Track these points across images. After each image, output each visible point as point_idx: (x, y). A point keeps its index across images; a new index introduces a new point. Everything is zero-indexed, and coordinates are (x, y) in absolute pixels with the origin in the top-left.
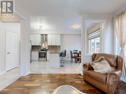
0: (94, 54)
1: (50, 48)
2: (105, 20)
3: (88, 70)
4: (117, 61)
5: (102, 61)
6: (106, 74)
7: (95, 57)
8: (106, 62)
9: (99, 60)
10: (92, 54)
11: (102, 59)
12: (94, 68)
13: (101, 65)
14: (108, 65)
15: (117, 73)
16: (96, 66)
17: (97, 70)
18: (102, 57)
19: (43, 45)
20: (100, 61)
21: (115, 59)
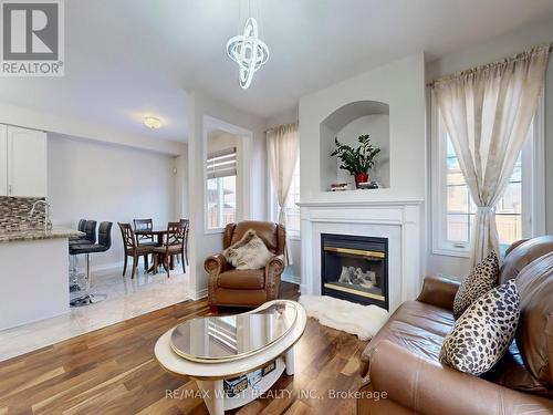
0: (228, 226)
2: (251, 133)
3: (222, 271)
4: (277, 235)
5: (253, 241)
6: (263, 268)
7: (232, 233)
8: (260, 240)
9: (243, 238)
10: (223, 226)
11: (251, 236)
12: (234, 263)
13: (250, 249)
14: (264, 248)
15: (280, 257)
16: (239, 256)
17: (243, 264)
18: (251, 231)
20: (247, 241)
21: (274, 231)
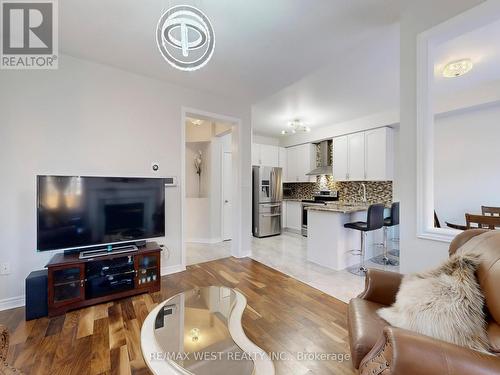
1: (346, 190)
19: (323, 179)
